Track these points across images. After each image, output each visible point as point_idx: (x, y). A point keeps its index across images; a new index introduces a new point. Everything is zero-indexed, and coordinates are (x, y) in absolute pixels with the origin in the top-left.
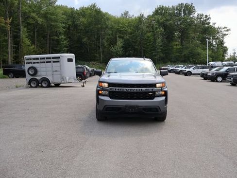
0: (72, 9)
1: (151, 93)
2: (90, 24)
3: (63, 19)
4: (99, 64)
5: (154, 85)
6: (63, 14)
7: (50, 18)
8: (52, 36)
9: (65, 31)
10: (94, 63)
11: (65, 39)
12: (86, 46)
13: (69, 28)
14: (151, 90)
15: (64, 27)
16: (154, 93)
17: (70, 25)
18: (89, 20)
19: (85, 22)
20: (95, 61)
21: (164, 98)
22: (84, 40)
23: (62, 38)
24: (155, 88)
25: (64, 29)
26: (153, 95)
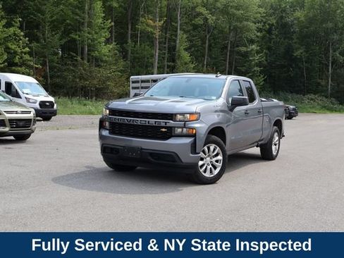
1: (164, 130)
2: (311, 21)
3: (259, 15)
4: (324, 98)
5: (171, 116)
6: (260, 6)
7: (234, 15)
8: (238, 46)
9: (263, 38)
10: (312, 96)
11: (258, 52)
12: (300, 65)
13: (269, 31)
14: (163, 124)
15: (259, 30)
17: (273, 25)
18: (311, 15)
19: (303, 19)
20: (315, 94)
21: (188, 140)
22: (297, 53)
23: (252, 50)
24: (171, 121)
25: (259, 34)
26: (169, 133)
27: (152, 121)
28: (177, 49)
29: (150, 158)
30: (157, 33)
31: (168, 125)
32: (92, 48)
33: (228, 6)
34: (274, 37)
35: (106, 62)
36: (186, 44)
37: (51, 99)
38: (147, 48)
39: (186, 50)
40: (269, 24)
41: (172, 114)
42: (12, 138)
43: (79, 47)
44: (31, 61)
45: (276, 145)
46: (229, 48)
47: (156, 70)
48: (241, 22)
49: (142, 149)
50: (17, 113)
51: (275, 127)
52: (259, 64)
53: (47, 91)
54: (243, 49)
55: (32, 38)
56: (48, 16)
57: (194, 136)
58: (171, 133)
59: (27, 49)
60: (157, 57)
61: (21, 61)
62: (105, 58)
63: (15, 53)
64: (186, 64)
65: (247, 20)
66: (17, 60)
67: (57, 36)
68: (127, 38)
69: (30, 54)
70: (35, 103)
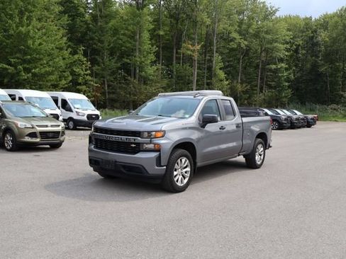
0: (308, 20)
1: (133, 145)
2: (334, 41)
3: (287, 37)
6: (288, 30)
7: (264, 38)
8: (268, 64)
9: (291, 56)
11: (286, 69)
12: (324, 79)
13: (296, 51)
14: (133, 141)
15: (287, 50)
16: (138, 144)
17: (299, 45)
19: (327, 39)
20: (337, 104)
21: (154, 155)
22: (322, 69)
23: (281, 67)
24: (139, 138)
25: (287, 53)
26: (138, 149)
27: (124, 138)
28: (213, 69)
29: (122, 170)
30: (196, 56)
31: (136, 141)
32: (142, 69)
33: (260, 31)
34: (300, 55)
35: (152, 80)
36: (221, 65)
37: (97, 112)
38: (188, 67)
39: (220, 69)
40: (296, 45)
41: (140, 132)
42: (48, 146)
43: (132, 69)
44: (91, 81)
45: (260, 155)
46: (260, 66)
47: (194, 87)
48: (271, 44)
49: (116, 162)
50: (47, 126)
51: (259, 140)
52: (288, 80)
53: (95, 106)
54: (273, 67)
55: (94, 62)
56: (106, 44)
57: (159, 151)
58: (139, 148)
59: (89, 72)
60: (196, 75)
61: (84, 81)
62: (151, 77)
63: (79, 75)
64: (221, 81)
65: (276, 42)
66: (80, 80)
67: (113, 61)
68: (173, 61)
69: (91, 75)
70: (83, 116)
